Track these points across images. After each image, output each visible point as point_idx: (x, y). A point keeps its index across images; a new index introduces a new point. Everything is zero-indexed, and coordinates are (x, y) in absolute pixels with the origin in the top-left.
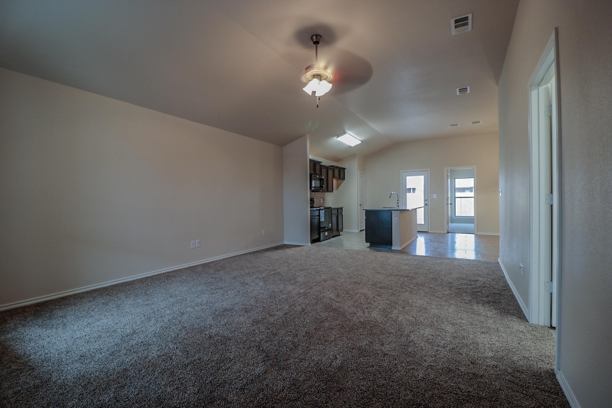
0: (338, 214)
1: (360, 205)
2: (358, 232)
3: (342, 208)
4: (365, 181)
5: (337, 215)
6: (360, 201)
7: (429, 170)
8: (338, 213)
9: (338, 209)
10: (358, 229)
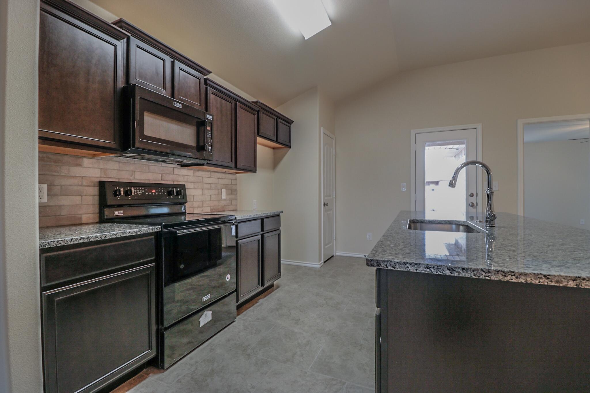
0: (262, 236)
1: (324, 205)
2: (319, 266)
3: (277, 216)
4: (335, 155)
5: (259, 237)
6: (324, 196)
7: (479, 127)
8: (262, 230)
9: (262, 220)
10: (320, 260)
